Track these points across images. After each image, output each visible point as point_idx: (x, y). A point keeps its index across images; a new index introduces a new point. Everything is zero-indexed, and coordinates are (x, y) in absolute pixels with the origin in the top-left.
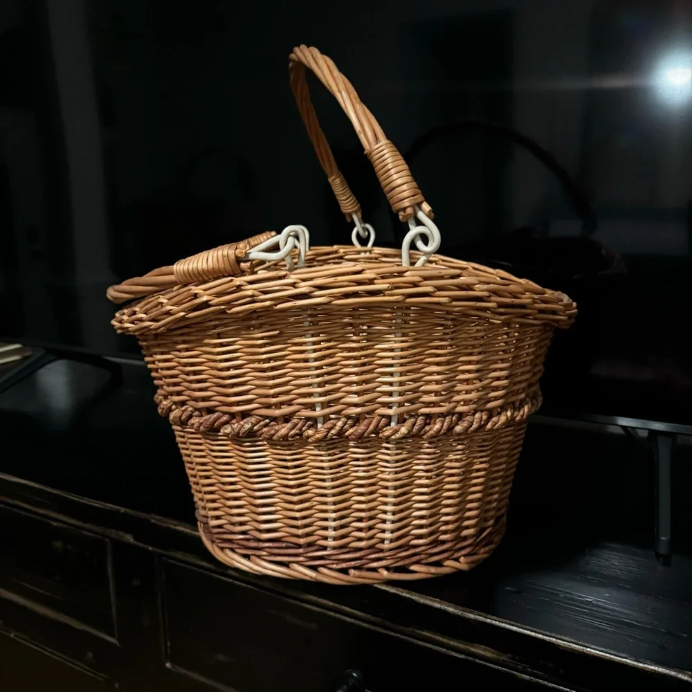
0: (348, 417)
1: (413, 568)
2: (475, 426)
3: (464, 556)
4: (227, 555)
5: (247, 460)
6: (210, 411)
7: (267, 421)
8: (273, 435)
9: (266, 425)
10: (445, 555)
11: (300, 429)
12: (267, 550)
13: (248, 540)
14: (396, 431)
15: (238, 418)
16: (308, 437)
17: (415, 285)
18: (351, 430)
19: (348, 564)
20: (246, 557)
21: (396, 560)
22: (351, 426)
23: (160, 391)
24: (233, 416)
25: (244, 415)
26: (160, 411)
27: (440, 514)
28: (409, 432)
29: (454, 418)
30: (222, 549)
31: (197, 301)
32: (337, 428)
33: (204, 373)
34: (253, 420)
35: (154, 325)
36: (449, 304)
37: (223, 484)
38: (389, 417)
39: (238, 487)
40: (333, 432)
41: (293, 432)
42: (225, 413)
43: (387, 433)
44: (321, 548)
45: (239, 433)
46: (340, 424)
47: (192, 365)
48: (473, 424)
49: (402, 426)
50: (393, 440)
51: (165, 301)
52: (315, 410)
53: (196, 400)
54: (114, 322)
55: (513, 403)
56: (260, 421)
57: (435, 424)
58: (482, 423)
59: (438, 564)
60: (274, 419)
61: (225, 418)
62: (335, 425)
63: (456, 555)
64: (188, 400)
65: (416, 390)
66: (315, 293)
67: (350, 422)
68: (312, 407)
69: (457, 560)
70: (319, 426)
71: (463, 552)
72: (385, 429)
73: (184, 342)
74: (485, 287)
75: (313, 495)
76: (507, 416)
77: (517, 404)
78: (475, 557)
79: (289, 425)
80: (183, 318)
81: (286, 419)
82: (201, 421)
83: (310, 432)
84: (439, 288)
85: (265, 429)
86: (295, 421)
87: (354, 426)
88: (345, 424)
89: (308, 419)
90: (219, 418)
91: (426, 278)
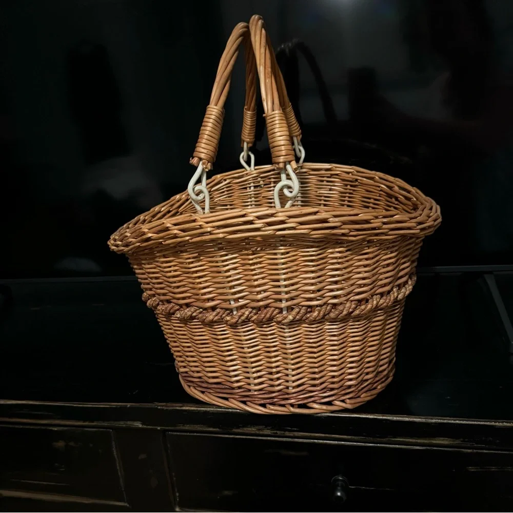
0: (253, 308)
1: (310, 405)
2: (345, 313)
3: (349, 399)
4: (191, 390)
5: (193, 334)
6: (169, 302)
7: (201, 310)
8: (205, 319)
9: (200, 313)
10: (333, 398)
11: (221, 316)
13: (202, 382)
14: (285, 318)
15: (184, 307)
16: (227, 321)
17: (283, 222)
18: (255, 317)
19: (264, 401)
20: (203, 392)
21: (298, 400)
22: (255, 314)
24: (181, 306)
25: (188, 305)
26: (143, 299)
27: (327, 371)
28: (295, 318)
29: (328, 308)
30: (189, 386)
32: (245, 316)
33: (160, 278)
34: (193, 309)
35: (126, 249)
36: (309, 234)
37: (184, 347)
38: (281, 309)
39: (191, 349)
40: (243, 318)
41: (216, 318)
42: (176, 304)
43: (279, 319)
44: (247, 390)
45: (184, 317)
46: (247, 313)
47: (154, 273)
48: (343, 312)
49: (290, 314)
50: (286, 323)
51: (129, 235)
52: (230, 303)
53: (159, 294)
54: (109, 243)
56: (197, 310)
57: (314, 312)
58: (351, 310)
59: (329, 403)
60: (205, 309)
61: (178, 307)
62: (244, 313)
63: (343, 398)
64: (155, 294)
65: (298, 290)
66: (214, 232)
67: (254, 311)
68: (228, 301)
69: (343, 401)
70: (235, 313)
71: (348, 396)
72: (278, 316)
73: (146, 259)
74: (337, 219)
75: (237, 357)
76: (372, 305)
78: (359, 400)
79: (215, 313)
80: (139, 246)
81: (213, 308)
82: (163, 308)
83: (228, 318)
84: (301, 223)
85: (200, 315)
86: (218, 310)
87: (257, 313)
88: (251, 313)
89: (227, 309)
90: (173, 307)
91: (290, 217)
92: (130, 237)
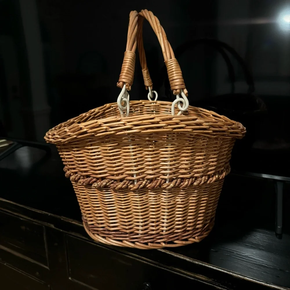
0: (148, 179)
1: (176, 242)
2: (202, 182)
3: (197, 236)
4: (96, 237)
5: (104, 198)
6: (88, 176)
7: (113, 181)
8: (115, 187)
9: (112, 183)
10: (189, 236)
11: (127, 185)
12: (113, 235)
13: (104, 230)
14: (169, 186)
15: (100, 180)
16: (131, 188)
17: (177, 124)
18: (149, 185)
19: (147, 241)
20: (103, 237)
21: (168, 239)
22: (149, 183)
23: (66, 167)
24: (98, 179)
25: (103, 178)
26: (66, 175)
27: (187, 219)
28: (174, 186)
29: (193, 179)
30: (93, 234)
31: (82, 131)
32: (143, 184)
33: (85, 160)
34: (107, 181)
35: (63, 140)
36: (192, 132)
37: (94, 207)
38: (166, 180)
39: (100, 208)
40: (141, 186)
41: (124, 186)
42: (94, 178)
43: (164, 186)
44: (136, 234)
45: (100, 186)
46: (144, 182)
47: (80, 157)
48: (201, 182)
49: (171, 183)
50: (167, 189)
51: (67, 130)
52: (133, 177)
53: (82, 172)
54: (45, 138)
55: (219, 172)
56: (110, 181)
57: (185, 182)
58: (206, 181)
59: (186, 240)
60: (115, 180)
61: (94, 180)
62: (142, 183)
63: (194, 236)
64: (78, 172)
65: (177, 168)
66: (134, 128)
67: (148, 181)
68: (132, 175)
69: (194, 238)
70: (135, 183)
71: (197, 235)
72: (164, 184)
73: (76, 147)
74: (207, 124)
75: (133, 212)
76: (216, 177)
77: (220, 172)
78: (202, 236)
79: (122, 183)
80: (76, 138)
81: (121, 180)
82: (84, 181)
83: (131, 186)
84: (188, 125)
85: (112, 185)
86: (125, 181)
87: (151, 183)
88: (146, 182)
89: (130, 180)
90: (92, 179)
91: (182, 121)
92: (69, 132)
